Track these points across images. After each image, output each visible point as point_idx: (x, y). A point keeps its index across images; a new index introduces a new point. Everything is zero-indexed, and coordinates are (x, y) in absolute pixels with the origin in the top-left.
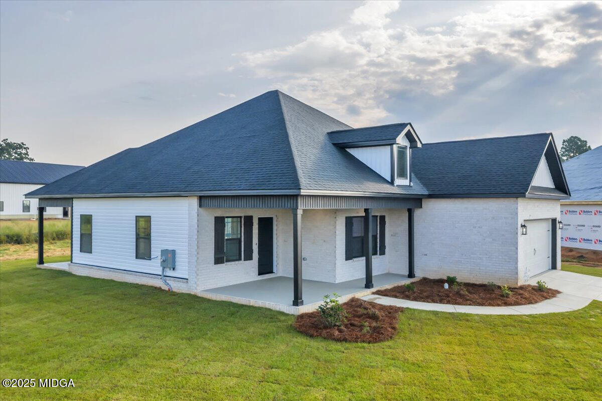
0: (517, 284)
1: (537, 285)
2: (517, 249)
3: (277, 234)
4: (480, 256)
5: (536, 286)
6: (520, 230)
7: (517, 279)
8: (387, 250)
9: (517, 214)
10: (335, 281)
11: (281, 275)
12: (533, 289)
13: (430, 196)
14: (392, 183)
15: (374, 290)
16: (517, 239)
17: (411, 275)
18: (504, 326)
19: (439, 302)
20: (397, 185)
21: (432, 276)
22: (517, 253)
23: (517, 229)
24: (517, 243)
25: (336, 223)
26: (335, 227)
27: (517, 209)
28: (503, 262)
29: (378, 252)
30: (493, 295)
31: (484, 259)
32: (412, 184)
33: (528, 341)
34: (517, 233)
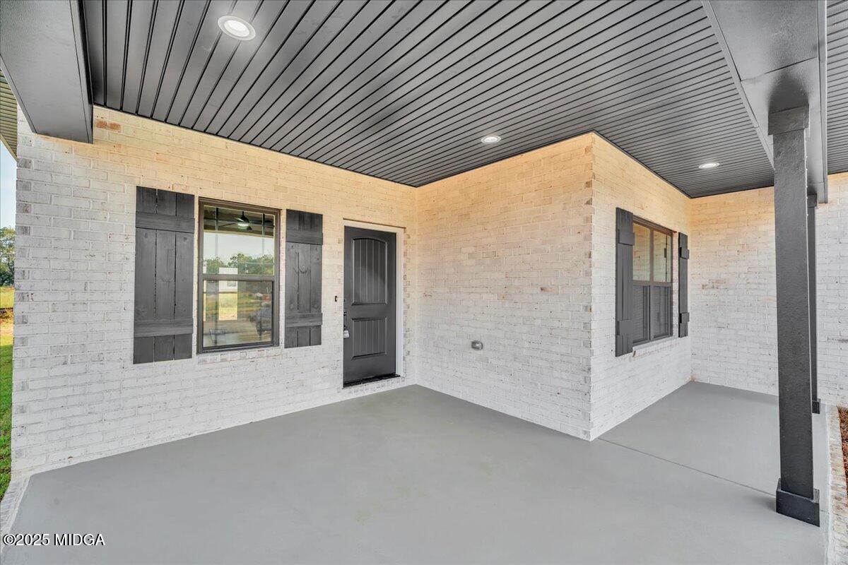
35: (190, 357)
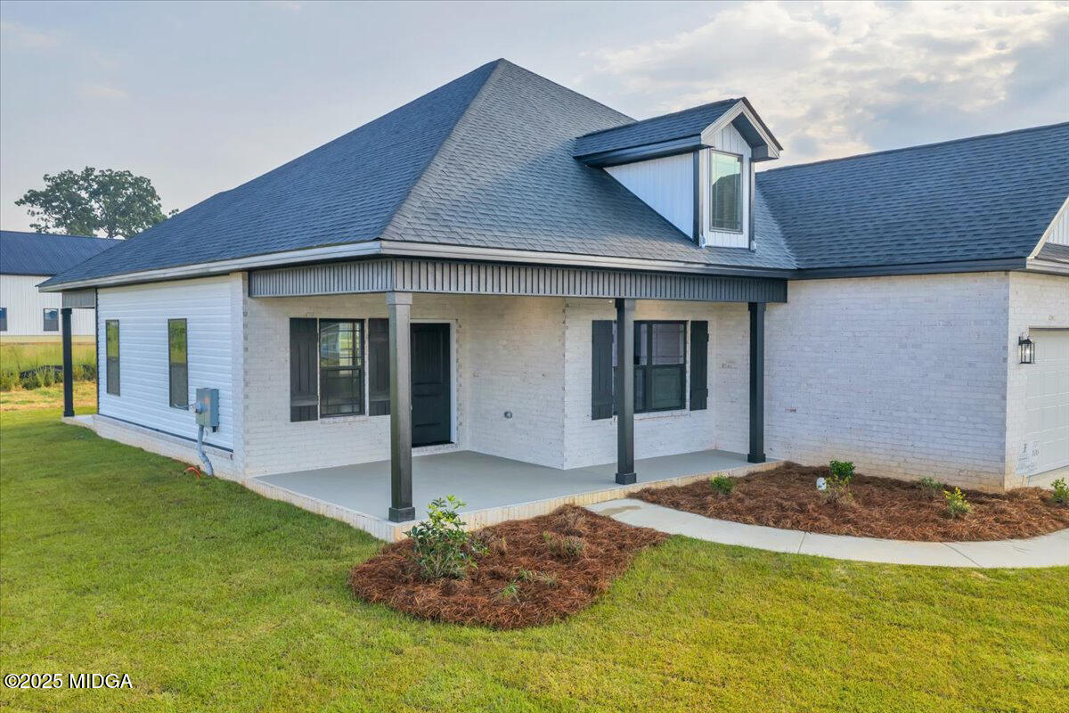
0: (1002, 485)
1: (1053, 488)
2: (1004, 398)
3: (457, 361)
4: (917, 415)
5: (1051, 492)
6: (1014, 352)
7: (1002, 472)
8: (711, 399)
9: (1006, 311)
10: (562, 465)
11: (467, 449)
12: (1043, 499)
13: (803, 274)
14: (695, 241)
15: (635, 488)
16: (1005, 373)
17: (756, 455)
18: (901, 600)
19: (771, 523)
20: (709, 247)
21: (807, 460)
22: (1004, 410)
23: (1005, 348)
24: (1004, 384)
25: (564, 333)
26: (564, 344)
27: (1007, 298)
28: (970, 432)
29: (688, 404)
30: (924, 512)
31: (925, 421)
32: (755, 245)
33: (946, 648)
34: (1005, 360)
35: (317, 419)
